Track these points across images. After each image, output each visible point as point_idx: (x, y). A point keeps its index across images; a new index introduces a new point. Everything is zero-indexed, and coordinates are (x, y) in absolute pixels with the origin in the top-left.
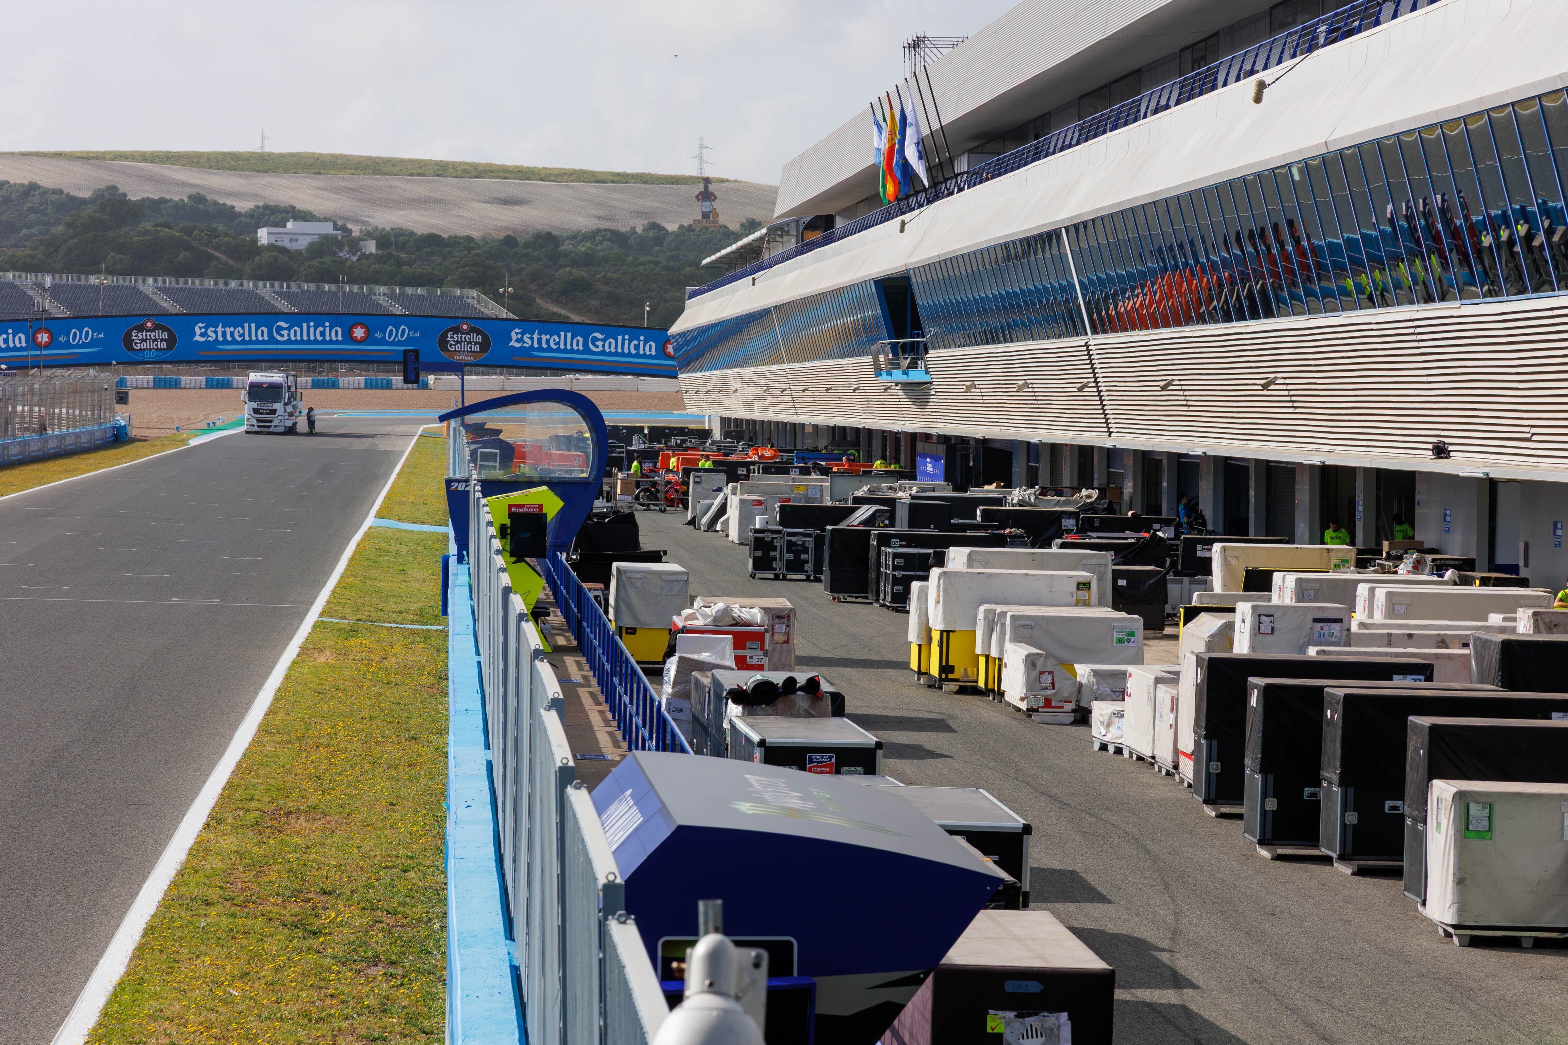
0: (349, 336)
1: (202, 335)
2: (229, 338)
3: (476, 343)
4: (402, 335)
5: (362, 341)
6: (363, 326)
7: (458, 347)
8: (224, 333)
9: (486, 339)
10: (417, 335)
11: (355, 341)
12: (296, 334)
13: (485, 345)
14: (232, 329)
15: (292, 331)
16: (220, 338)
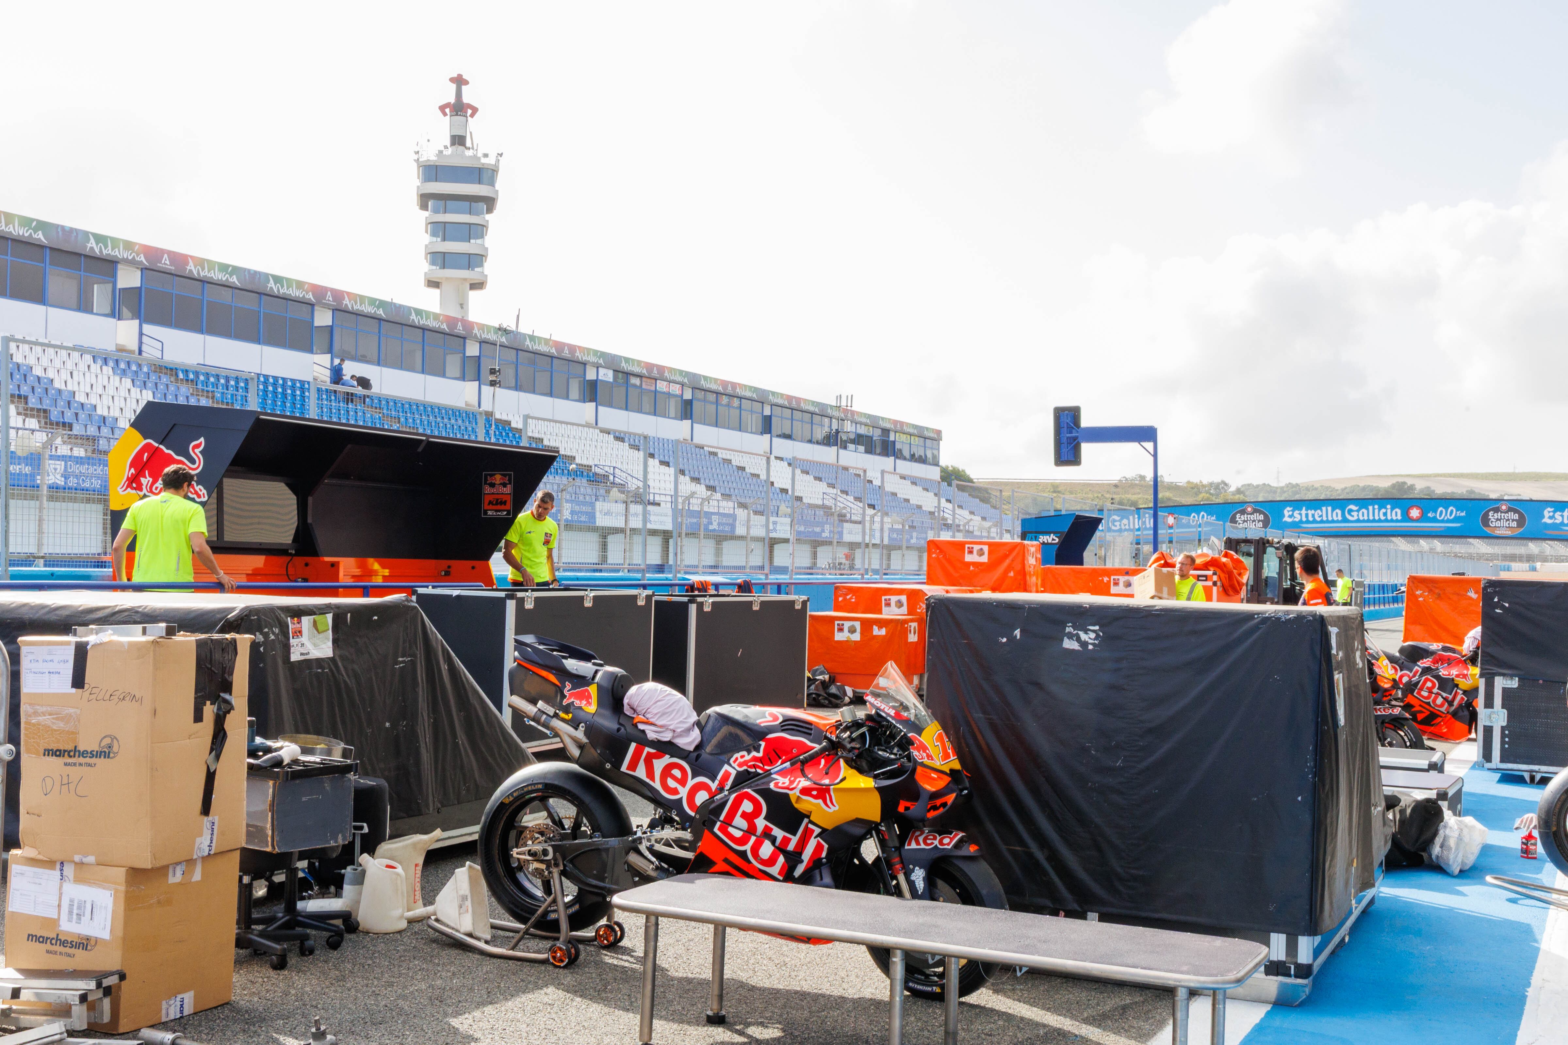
0: (1406, 517)
1: (1290, 516)
2: (1311, 519)
3: (1513, 520)
4: (1451, 514)
5: (1417, 520)
6: (1418, 507)
7: (1498, 524)
8: (1307, 515)
9: (1522, 516)
10: (1463, 514)
11: (1412, 520)
12: (1363, 514)
13: (1521, 522)
14: (1313, 512)
15: (1361, 513)
16: (1304, 519)
